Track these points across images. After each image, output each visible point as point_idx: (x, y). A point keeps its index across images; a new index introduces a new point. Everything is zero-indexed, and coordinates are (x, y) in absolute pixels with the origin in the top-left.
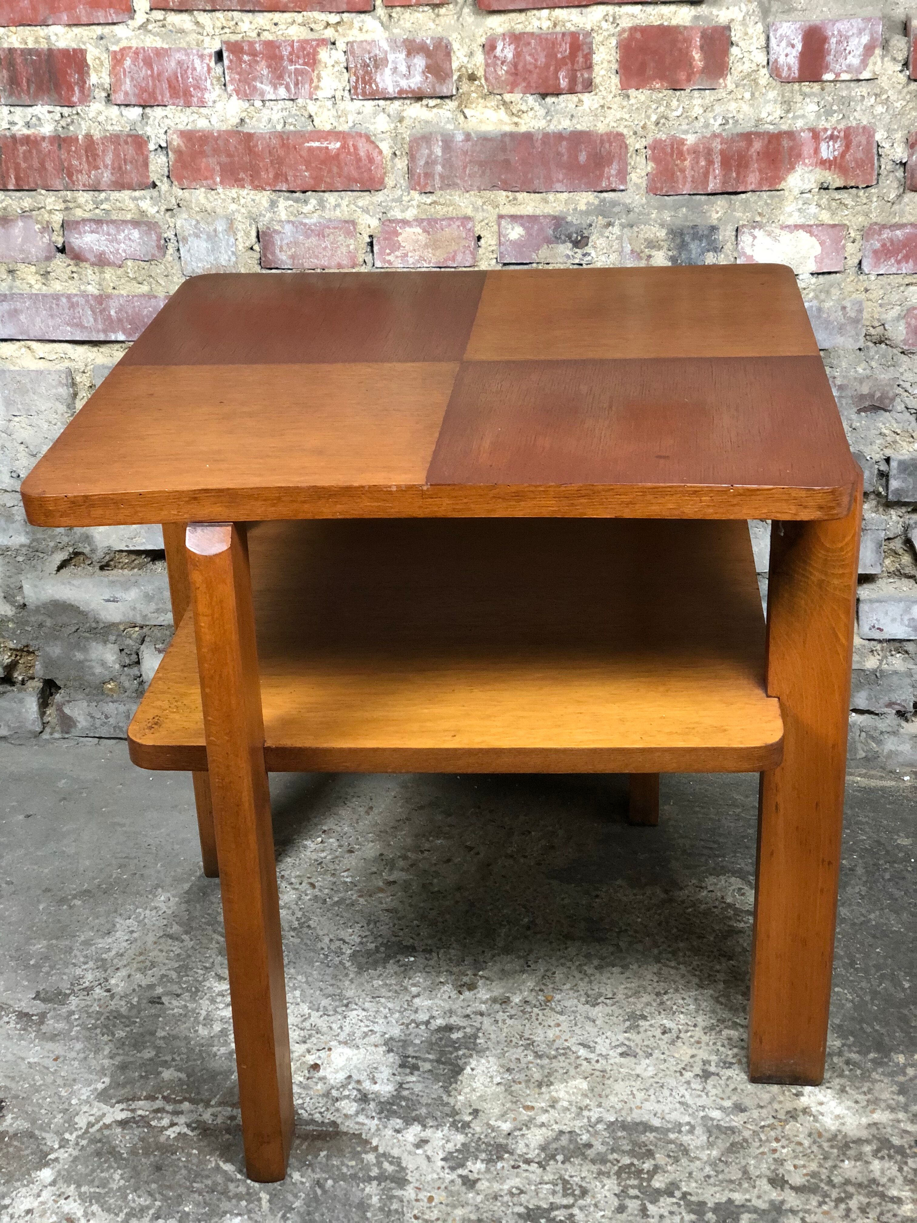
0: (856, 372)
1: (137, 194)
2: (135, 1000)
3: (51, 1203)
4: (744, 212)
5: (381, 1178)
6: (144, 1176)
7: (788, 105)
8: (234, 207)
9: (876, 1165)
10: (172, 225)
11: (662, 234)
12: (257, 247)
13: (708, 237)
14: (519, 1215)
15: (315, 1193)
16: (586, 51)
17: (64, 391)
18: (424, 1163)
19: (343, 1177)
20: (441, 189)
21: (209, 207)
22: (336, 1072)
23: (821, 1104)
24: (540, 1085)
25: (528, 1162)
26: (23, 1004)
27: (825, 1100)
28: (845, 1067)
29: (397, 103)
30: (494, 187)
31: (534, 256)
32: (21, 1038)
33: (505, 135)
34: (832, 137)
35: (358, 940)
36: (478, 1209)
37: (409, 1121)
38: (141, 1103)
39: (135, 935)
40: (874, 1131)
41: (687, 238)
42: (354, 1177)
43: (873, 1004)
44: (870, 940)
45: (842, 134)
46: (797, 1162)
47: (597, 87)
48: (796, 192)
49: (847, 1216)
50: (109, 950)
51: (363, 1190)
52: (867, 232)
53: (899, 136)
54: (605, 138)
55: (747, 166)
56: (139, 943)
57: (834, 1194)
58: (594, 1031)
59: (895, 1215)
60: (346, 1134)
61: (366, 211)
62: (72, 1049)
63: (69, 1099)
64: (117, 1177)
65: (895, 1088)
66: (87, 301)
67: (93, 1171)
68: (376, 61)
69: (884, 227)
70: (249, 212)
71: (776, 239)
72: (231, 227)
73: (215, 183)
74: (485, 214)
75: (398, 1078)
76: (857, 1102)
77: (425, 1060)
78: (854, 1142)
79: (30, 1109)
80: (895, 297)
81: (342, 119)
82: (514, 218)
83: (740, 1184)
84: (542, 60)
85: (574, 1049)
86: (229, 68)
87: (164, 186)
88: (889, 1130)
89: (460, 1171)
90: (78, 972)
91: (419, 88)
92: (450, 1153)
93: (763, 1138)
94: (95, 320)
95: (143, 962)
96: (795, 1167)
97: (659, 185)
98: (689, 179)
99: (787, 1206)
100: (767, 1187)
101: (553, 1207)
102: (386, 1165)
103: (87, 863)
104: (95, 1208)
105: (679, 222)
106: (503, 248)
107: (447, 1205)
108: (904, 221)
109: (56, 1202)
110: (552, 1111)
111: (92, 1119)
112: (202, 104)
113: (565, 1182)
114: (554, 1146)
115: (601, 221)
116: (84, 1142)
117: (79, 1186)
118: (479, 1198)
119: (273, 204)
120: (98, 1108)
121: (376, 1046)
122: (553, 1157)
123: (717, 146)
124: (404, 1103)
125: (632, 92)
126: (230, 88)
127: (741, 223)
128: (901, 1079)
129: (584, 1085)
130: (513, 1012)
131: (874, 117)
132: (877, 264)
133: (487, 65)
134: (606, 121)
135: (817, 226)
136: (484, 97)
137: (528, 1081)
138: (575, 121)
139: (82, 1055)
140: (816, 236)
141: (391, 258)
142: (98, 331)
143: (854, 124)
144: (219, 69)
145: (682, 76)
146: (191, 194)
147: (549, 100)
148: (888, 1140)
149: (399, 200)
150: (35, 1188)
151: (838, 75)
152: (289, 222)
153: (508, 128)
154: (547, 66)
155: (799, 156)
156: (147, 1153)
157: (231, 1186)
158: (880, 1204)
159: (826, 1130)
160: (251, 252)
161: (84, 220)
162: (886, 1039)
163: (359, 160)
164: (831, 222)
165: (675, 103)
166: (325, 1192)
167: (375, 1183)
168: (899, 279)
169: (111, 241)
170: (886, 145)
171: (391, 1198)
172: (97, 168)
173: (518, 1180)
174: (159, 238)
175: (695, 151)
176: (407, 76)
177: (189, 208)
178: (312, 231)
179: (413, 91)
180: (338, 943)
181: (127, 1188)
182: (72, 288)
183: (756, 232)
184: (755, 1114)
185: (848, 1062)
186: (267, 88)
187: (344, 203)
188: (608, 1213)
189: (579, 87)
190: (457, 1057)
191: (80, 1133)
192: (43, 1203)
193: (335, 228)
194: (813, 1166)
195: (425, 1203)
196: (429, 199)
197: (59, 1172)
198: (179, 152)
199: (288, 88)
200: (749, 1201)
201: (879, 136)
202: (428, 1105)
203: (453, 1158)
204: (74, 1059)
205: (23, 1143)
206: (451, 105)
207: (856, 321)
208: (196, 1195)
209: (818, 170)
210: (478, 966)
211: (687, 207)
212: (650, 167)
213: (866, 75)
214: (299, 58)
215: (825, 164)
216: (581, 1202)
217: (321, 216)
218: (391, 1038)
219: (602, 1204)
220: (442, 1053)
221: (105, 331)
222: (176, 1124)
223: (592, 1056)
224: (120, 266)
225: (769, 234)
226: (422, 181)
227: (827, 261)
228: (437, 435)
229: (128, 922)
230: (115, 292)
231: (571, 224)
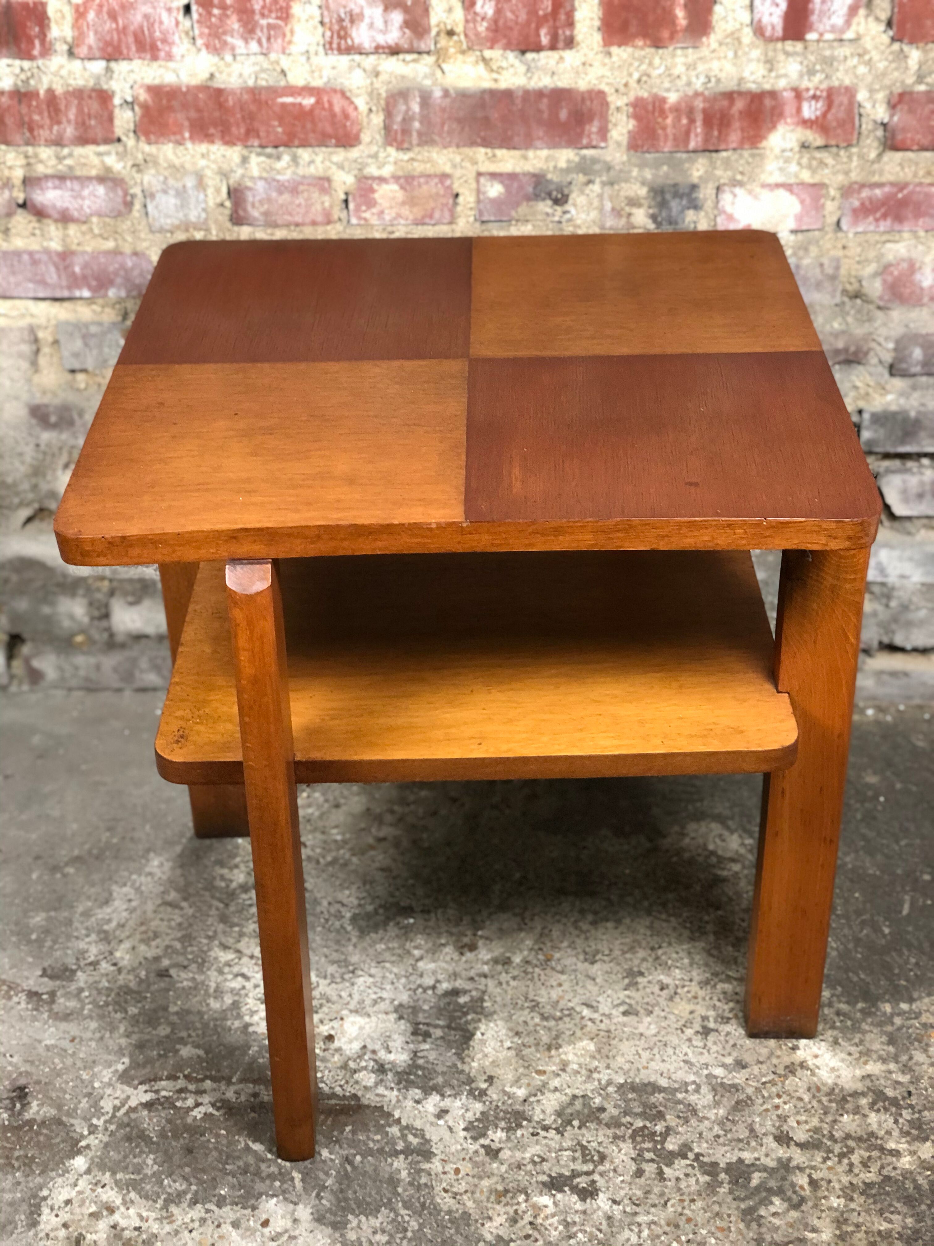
0: (832, 327)
1: (102, 148)
2: (143, 974)
3: (88, 1192)
4: (725, 170)
5: (408, 1151)
6: (176, 1159)
7: (770, 64)
8: (202, 163)
9: (873, 1118)
10: (139, 181)
11: (643, 192)
12: (228, 204)
13: (689, 195)
14: (544, 1184)
15: (346, 1170)
16: (568, 8)
17: (26, 348)
18: (447, 1135)
19: (370, 1152)
20: (419, 145)
21: (177, 162)
22: (351, 1041)
23: (816, 1056)
24: (549, 1048)
25: (546, 1128)
26: (31, 982)
27: (819, 1052)
28: (836, 1018)
29: (372, 58)
30: (473, 144)
31: (513, 213)
32: (34, 1019)
33: (484, 92)
34: (815, 97)
35: (356, 902)
36: (504, 1179)
37: (427, 1091)
38: (163, 1083)
39: (134, 904)
40: (868, 1083)
41: (668, 196)
42: (381, 1151)
43: (857, 952)
44: (848, 884)
45: (824, 94)
46: (799, 1118)
47: (578, 44)
48: (777, 151)
49: (851, 1171)
50: (109, 921)
51: (391, 1165)
52: (847, 191)
53: (881, 96)
54: (586, 96)
55: (728, 125)
56: (139, 912)
57: (837, 1149)
58: (595, 989)
59: (895, 1168)
60: (368, 1106)
61: (341, 167)
62: (86, 1029)
63: (91, 1082)
64: (150, 1162)
65: (884, 1039)
66: (50, 258)
67: (126, 1157)
68: (351, 16)
69: (863, 186)
70: (220, 168)
71: (756, 197)
72: (201, 184)
73: (184, 139)
74: (464, 172)
75: (411, 1046)
76: (850, 1054)
77: (436, 1026)
78: (850, 1095)
79: (54, 1095)
80: (872, 254)
81: (316, 74)
82: (494, 176)
83: (748, 1143)
84: (523, 16)
85: (578, 1009)
86: (198, 22)
87: (130, 142)
88: (882, 1081)
89: (482, 1141)
90: (82, 945)
91: (397, 44)
92: (471, 1123)
93: (766, 1095)
94: (59, 277)
95: (145, 932)
96: (798, 1123)
97: (640, 142)
98: (671, 137)
99: (793, 1163)
100: (774, 1145)
101: (575, 1174)
102: (410, 1138)
103: (75, 826)
104: (133, 1195)
105: (660, 181)
106: (482, 206)
107: (473, 1177)
108: (884, 179)
109: (93, 1190)
110: (563, 1075)
111: (117, 1102)
112: (169, 57)
113: (584, 1148)
114: (569, 1111)
115: (582, 178)
116: (113, 1127)
117: (114, 1173)
118: (504, 1168)
119: (245, 160)
120: (122, 1090)
121: (387, 1013)
122: (570, 1123)
123: (699, 104)
124: (420, 1073)
125: (614, 50)
126: (199, 42)
127: (722, 181)
128: (889, 1028)
129: (592, 1047)
130: (516, 973)
131: (856, 76)
132: (855, 222)
133: (467, 21)
134: (587, 79)
135: (798, 184)
136: (463, 52)
137: (537, 1045)
138: (555, 78)
139: (98, 1035)
140: (797, 195)
141: (367, 215)
142: (61, 288)
143: (836, 83)
144: (187, 23)
145: (666, 34)
146: (158, 150)
147: (530, 56)
148: (882, 1092)
149: (375, 156)
150: (71, 1177)
151: (821, 35)
152: (261, 178)
153: (487, 84)
154: (528, 23)
155: (781, 115)
156: (176, 1136)
157: (263, 1166)
158: (880, 1158)
159: (824, 1084)
160: (221, 209)
161: (47, 177)
162: (872, 987)
163: (333, 115)
164: (811, 181)
165: (657, 61)
166: (354, 1168)
167: (402, 1157)
168: (877, 237)
169: (75, 197)
170: (868, 105)
171: (419, 1171)
172: (59, 123)
173: (538, 1147)
174: (126, 193)
175: (676, 109)
176: (384, 32)
177: (156, 163)
178: (286, 188)
179: (389, 47)
180: (338, 906)
181: (162, 1173)
182: (34, 245)
183: (737, 190)
184: (756, 1070)
185: (838, 1013)
186: (238, 43)
187: (319, 159)
188: (627, 1178)
189: (561, 44)
190: (467, 1022)
191: (107, 1117)
192: (80, 1193)
193: (309, 185)
194: (815, 1122)
195: (452, 1176)
196: (406, 156)
197: (92, 1159)
198: (145, 107)
199: (259, 42)
200: (758, 1159)
201: (862, 96)
202: (444, 1073)
203: (474, 1127)
204: (91, 1039)
205: (52, 1131)
206: (429, 60)
207: (833, 278)
208: (230, 1178)
209: (800, 129)
210: (476, 925)
211: (669, 166)
212: (631, 124)
213: (850, 35)
214: (270, 11)
215: (806, 123)
216: (601, 1168)
217: (294, 173)
218: (401, 1005)
219: (620, 1169)
220: (452, 1019)
221: (69, 288)
222: (201, 1104)
223: (596, 1016)
224: (85, 222)
225: (750, 192)
226: (399, 137)
227: (806, 219)
228: (464, 457)
229: (125, 890)
230: (80, 249)
231: (550, 182)
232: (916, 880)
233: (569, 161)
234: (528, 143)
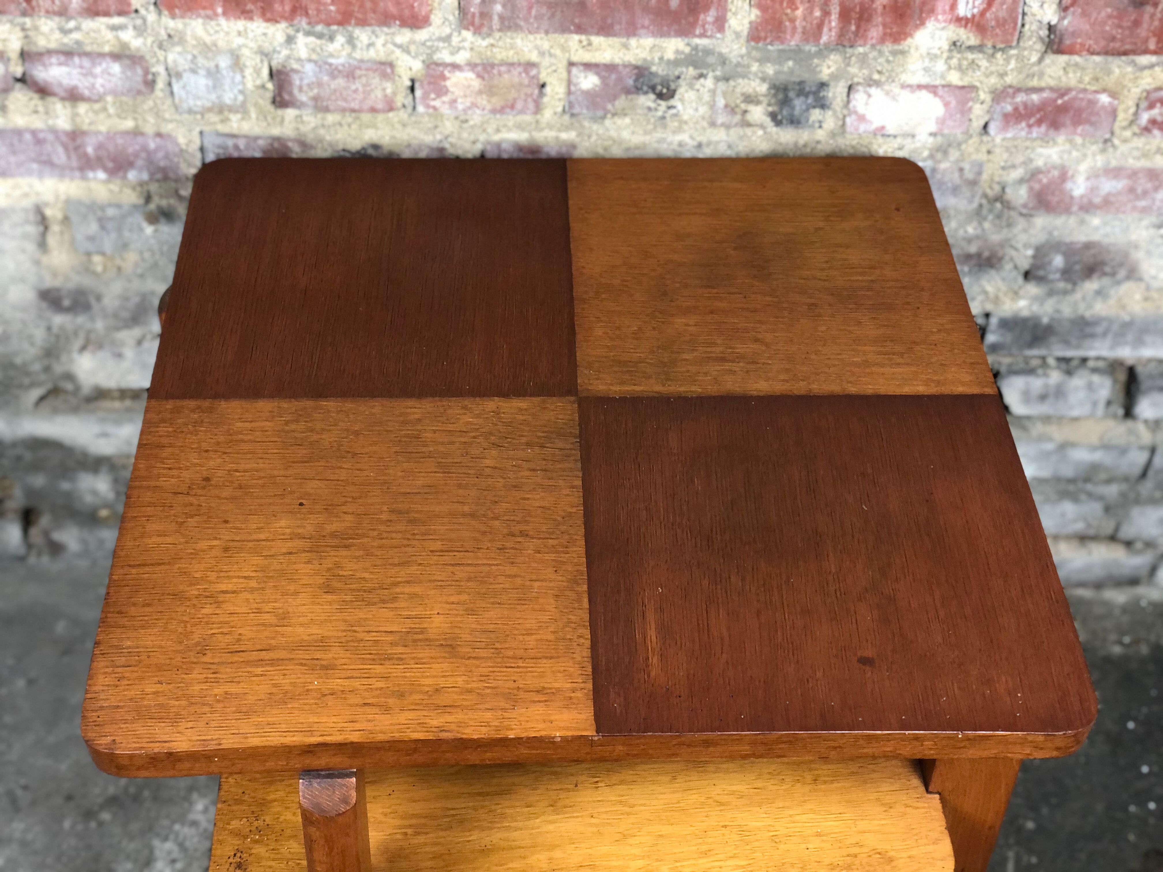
0: (966, 232)
1: (116, 20)
4: (861, 68)
8: (240, 41)
10: (162, 58)
11: (763, 88)
12: (270, 86)
13: (816, 93)
17: (33, 230)
20: (500, 30)
21: (208, 40)
30: (564, 30)
41: (791, 94)
48: (923, 51)
52: (1000, 95)
55: (869, 20)
61: (405, 49)
66: (57, 138)
69: (1018, 90)
70: (260, 47)
71: (894, 98)
72: (237, 64)
73: (216, 15)
74: (553, 60)
80: (1020, 159)
82: (588, 66)
87: (151, 16)
94: (69, 157)
97: (762, 34)
98: (800, 30)
105: (783, 78)
106: (572, 98)
108: (1043, 84)
115: (692, 71)
119: (290, 40)
127: (856, 80)
132: (1005, 127)
135: (944, 86)
140: (941, 97)
141: (437, 103)
146: (185, 25)
152: (310, 60)
155: (932, 11)
160: (261, 91)
161: (50, 52)
164: (960, 83)
168: (1028, 143)
169: (85, 75)
170: (1034, 5)
174: (146, 72)
175: (809, 1)
177: (182, 41)
178: (340, 72)
182: (37, 123)
183: (873, 90)
187: (380, 42)
193: (368, 69)
196: (485, 43)
207: (974, 183)
209: (952, 27)
211: (795, 60)
212: (755, 14)
215: (961, 21)
217: (350, 55)
221: (81, 169)
224: (97, 101)
225: (887, 93)
226: (477, 20)
227: (949, 123)
228: (586, 604)
230: (93, 128)
231: (654, 75)
232: (1020, 830)
233: (677, 52)
234: (632, 31)
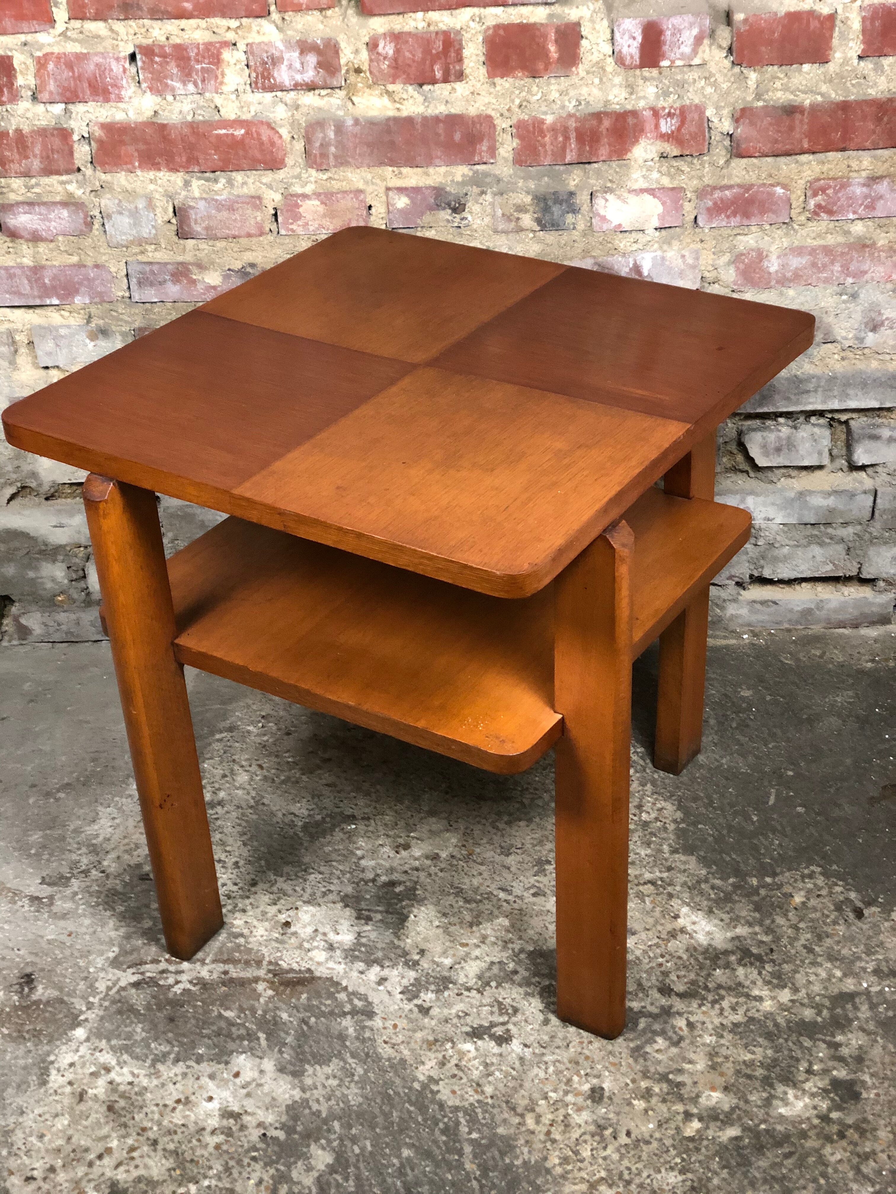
1: (64, 178)
2: (127, 878)
3: (88, 1056)
4: (597, 179)
5: (354, 1012)
6: (161, 1027)
7: (631, 88)
8: (152, 187)
9: (741, 971)
10: (97, 204)
11: (528, 199)
12: (174, 221)
13: (567, 201)
14: (467, 1034)
15: (302, 1029)
16: (457, 47)
17: (6, 351)
18: (386, 998)
19: (323, 1014)
20: (335, 166)
21: (129, 187)
22: (305, 927)
23: (694, 923)
24: (471, 925)
25: (469, 989)
26: (32, 889)
27: (697, 920)
28: (711, 892)
29: (292, 94)
30: (381, 164)
31: (419, 221)
32: (37, 919)
33: (389, 119)
34: (669, 114)
35: (306, 813)
36: (434, 1031)
37: (370, 963)
38: (148, 966)
39: (117, 821)
40: (737, 943)
41: (550, 203)
42: (332, 1013)
43: (730, 837)
44: (724, 781)
45: (678, 112)
46: (679, 973)
47: (467, 77)
48: (640, 161)
49: (721, 1014)
50: (97, 836)
51: (340, 1023)
52: (702, 193)
53: (726, 112)
54: (476, 120)
55: (598, 141)
56: (122, 828)
57: (710, 998)
58: (509, 877)
59: (758, 1011)
60: (320, 978)
61: (270, 186)
62: (81, 925)
63: (87, 968)
64: (139, 1030)
65: (751, 906)
66: (23, 272)
67: (118, 1027)
68: (273, 59)
69: (714, 188)
70: (166, 191)
71: (624, 202)
72: (150, 205)
73: (134, 167)
74: (375, 187)
75: (356, 928)
76: (722, 920)
77: (377, 912)
78: (722, 953)
79: (56, 979)
80: (726, 245)
81: (245, 109)
82: (401, 190)
83: (636, 995)
84: (419, 55)
85: (495, 893)
86: (142, 68)
87: (88, 171)
88: (749, 941)
89: (416, 1001)
90: (74, 857)
91: (312, 81)
92: (406, 987)
93: (652, 955)
94: (32, 288)
95: (128, 844)
96: (678, 977)
97: (523, 158)
98: (550, 153)
99: (674, 1010)
100: (658, 995)
101: (492, 1025)
102: (356, 1002)
103: (63, 758)
104: (125, 1057)
105: (542, 190)
106: (391, 216)
107: (409, 1030)
108: (732, 183)
109: (92, 1054)
110: (483, 946)
111: (110, 984)
112: (120, 99)
113: (500, 1004)
114: (487, 974)
115: (476, 190)
116: (106, 1004)
117: (109, 1040)
118: (433, 1023)
119: (187, 184)
120: (114, 973)
121: (334, 903)
122: (488, 984)
123: (572, 124)
124: (363, 949)
125: (498, 80)
126: (144, 85)
127: (595, 188)
128: (756, 898)
129: (506, 922)
130: (443, 866)
131: (705, 96)
132: (710, 219)
133: (371, 60)
134: (477, 105)
135: (659, 189)
136: (369, 87)
137: (461, 923)
138: (449, 106)
139: (91, 930)
140: (658, 198)
141: (294, 227)
142: (34, 297)
143: (688, 102)
144: (133, 70)
145: (541, 66)
146: (113, 177)
147: (426, 88)
148: (748, 949)
149: (299, 177)
150: (73, 1045)
151: (673, 62)
152: (201, 199)
153: (391, 113)
154: (424, 60)
155: (642, 131)
156: (160, 1009)
157: (234, 1029)
158: (746, 1003)
159: (700, 945)
160: (169, 225)
161: (18, 204)
162: (742, 865)
163: (262, 144)
164: (671, 186)
165: (535, 89)
166: (310, 1028)
167: (349, 1017)
168: (729, 231)
169: (43, 220)
170: (715, 120)
171: (363, 1028)
172: (26, 157)
173: (462, 1005)
174: (86, 216)
175: (553, 129)
176: (302, 72)
177: (111, 189)
178: (223, 206)
179: (307, 84)
180: (291, 817)
181: (148, 1038)
182: (9, 261)
183: (608, 196)
184: (643, 935)
185: (713, 887)
186: (178, 85)
187: (250, 181)
188: (537, 1027)
189: (452, 78)
190: (402, 907)
191: (102, 996)
192: (81, 1057)
193: (243, 203)
194: (692, 976)
195: (391, 1030)
196: (325, 177)
197: (90, 1030)
198: (100, 142)
199: (196, 84)
200: (644, 1007)
201: (710, 112)
202: (383, 949)
203: (409, 991)
204: (85, 934)
205: (55, 1009)
206: (341, 94)
207: (694, 267)
208: (206, 1040)
209: (658, 143)
210: (410, 828)
211: (550, 177)
212: (516, 143)
213: (697, 61)
214: (204, 57)
215: (665, 137)
216: (514, 1019)
217: (230, 193)
218: (346, 896)
219: (530, 1019)
220: (389, 905)
221: (40, 297)
222: (180, 982)
223: (510, 898)
224: (52, 241)
225: (619, 197)
226: (318, 160)
227: (668, 218)
229: (109, 810)
230: (49, 263)
231: (449, 193)
232: (781, 776)
233: (463, 175)
234: (429, 162)
